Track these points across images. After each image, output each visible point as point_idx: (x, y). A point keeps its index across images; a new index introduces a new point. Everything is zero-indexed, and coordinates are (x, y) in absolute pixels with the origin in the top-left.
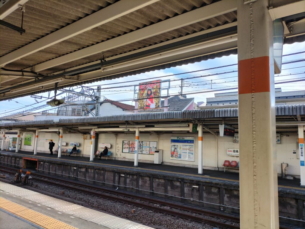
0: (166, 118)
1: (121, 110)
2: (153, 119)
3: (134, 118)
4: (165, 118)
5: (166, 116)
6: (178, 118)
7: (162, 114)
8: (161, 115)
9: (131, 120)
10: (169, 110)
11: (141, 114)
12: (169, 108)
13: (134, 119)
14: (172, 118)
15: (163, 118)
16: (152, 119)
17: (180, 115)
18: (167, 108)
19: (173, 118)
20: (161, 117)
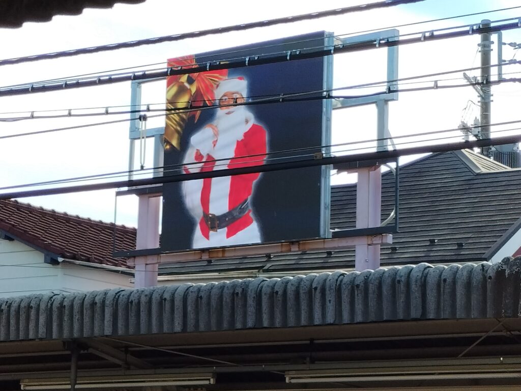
0: (372, 317)
1: (37, 257)
2: (272, 326)
3: (132, 320)
4: (359, 318)
5: (372, 303)
6: (460, 314)
7: (339, 290)
8: (330, 296)
9: (108, 331)
10: (391, 255)
11: (182, 286)
12: (389, 239)
13: (132, 330)
14: (415, 313)
15: (346, 318)
16: (266, 323)
17: (475, 297)
18: (377, 240)
19: (423, 317)
20: (331, 308)
